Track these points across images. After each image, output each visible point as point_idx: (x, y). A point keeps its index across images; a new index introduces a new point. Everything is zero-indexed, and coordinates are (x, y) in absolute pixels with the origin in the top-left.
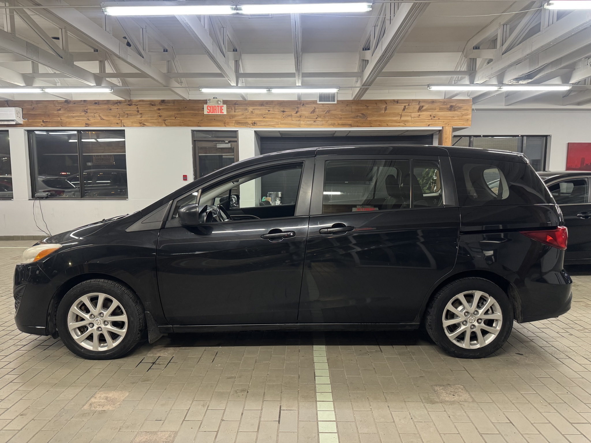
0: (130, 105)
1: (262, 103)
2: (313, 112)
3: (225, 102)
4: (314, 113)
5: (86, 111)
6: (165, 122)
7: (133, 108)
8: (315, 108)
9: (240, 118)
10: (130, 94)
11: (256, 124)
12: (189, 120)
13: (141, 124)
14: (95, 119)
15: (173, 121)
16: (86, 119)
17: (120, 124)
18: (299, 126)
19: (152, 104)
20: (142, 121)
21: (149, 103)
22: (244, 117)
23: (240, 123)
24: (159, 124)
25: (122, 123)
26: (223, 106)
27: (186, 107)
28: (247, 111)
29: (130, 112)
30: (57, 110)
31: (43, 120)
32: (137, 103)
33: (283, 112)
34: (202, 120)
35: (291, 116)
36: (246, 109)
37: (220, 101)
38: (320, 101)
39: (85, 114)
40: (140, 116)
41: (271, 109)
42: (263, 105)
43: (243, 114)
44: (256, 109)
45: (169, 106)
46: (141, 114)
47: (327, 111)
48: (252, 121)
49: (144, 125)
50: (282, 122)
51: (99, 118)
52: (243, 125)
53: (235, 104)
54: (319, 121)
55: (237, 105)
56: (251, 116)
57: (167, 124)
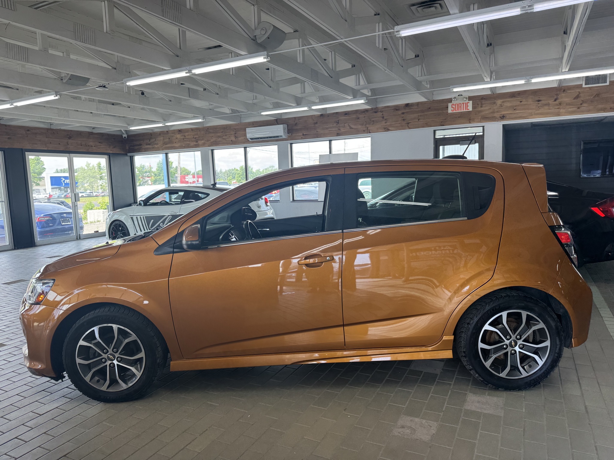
0: (376, 112)
1: (513, 95)
2: (577, 97)
3: (470, 98)
4: (578, 99)
5: (338, 122)
6: (409, 125)
7: (379, 114)
8: (579, 92)
9: (487, 112)
10: (377, 102)
11: (505, 118)
12: (432, 121)
13: (386, 130)
14: (345, 128)
15: (416, 123)
16: (337, 129)
17: (367, 131)
18: (559, 115)
19: (397, 108)
20: (387, 126)
21: (393, 108)
22: (491, 111)
23: (487, 118)
24: (402, 128)
25: (368, 131)
26: (469, 103)
27: (429, 108)
28: (495, 105)
29: (375, 119)
30: (314, 124)
31: (303, 134)
32: (383, 110)
33: (539, 101)
34: (445, 119)
35: (548, 104)
36: (495, 103)
37: (466, 98)
38: (586, 84)
39: (337, 125)
40: (384, 122)
41: (524, 100)
42: (514, 96)
43: (490, 109)
44: (505, 101)
45: (412, 109)
46: (386, 119)
47: (595, 94)
48: (501, 114)
49: (388, 130)
50: (538, 112)
51: (348, 128)
52: (490, 120)
53: (482, 99)
54: (585, 107)
55: (483, 100)
56: (500, 110)
57: (409, 126)
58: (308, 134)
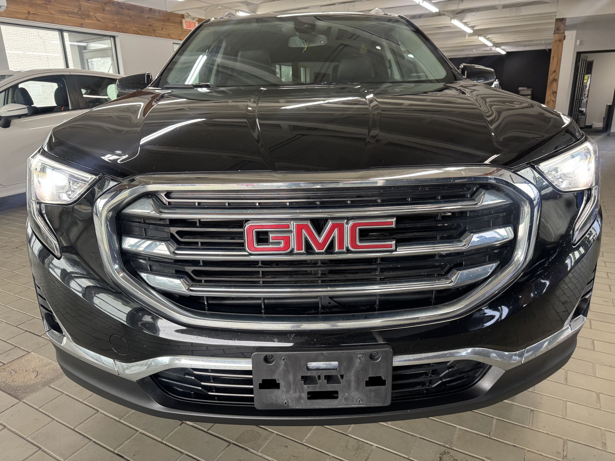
0: (123, 8)
5: (79, 7)
6: (155, 33)
7: (127, 12)
14: (90, 19)
15: (161, 32)
16: (79, 17)
19: (141, 10)
20: (136, 29)
26: (195, 23)
31: (28, 11)
32: (130, 8)
39: (79, 11)
45: (155, 15)
46: (134, 20)
49: (137, 33)
57: (157, 34)
58: (37, 14)
